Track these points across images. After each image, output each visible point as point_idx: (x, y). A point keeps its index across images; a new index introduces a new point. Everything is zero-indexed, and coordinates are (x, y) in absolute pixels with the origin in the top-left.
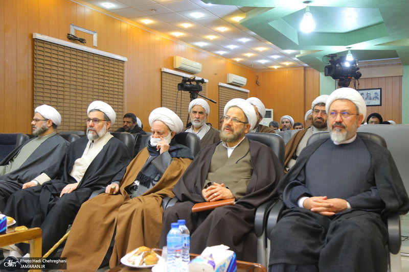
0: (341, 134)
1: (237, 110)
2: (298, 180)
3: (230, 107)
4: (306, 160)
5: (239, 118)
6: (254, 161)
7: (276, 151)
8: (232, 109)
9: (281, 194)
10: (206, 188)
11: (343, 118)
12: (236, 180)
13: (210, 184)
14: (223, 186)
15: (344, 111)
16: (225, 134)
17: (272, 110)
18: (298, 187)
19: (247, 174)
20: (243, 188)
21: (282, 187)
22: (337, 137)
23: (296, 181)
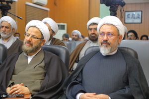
0: (107, 49)
1: (35, 29)
2: (77, 81)
3: (30, 27)
4: (83, 66)
5: (37, 35)
6: (47, 67)
7: (63, 58)
8: (31, 28)
9: (65, 90)
10: (10, 86)
11: (109, 38)
12: (33, 81)
13: (13, 84)
14: (22, 85)
15: (109, 32)
16: (26, 47)
17: (65, 24)
18: (76, 86)
19: (41, 77)
20: (38, 86)
21: (66, 85)
22: (104, 51)
23: (75, 81)
